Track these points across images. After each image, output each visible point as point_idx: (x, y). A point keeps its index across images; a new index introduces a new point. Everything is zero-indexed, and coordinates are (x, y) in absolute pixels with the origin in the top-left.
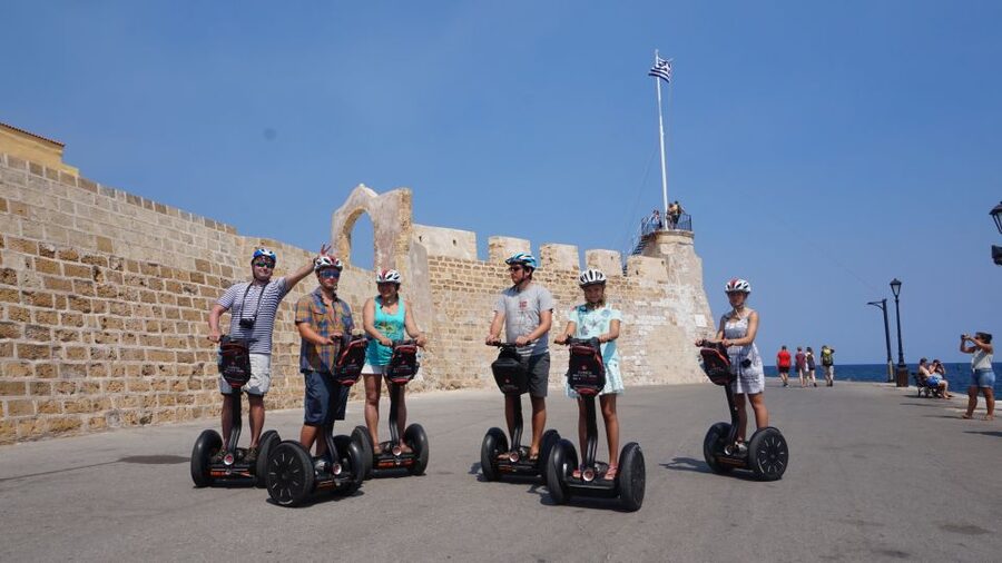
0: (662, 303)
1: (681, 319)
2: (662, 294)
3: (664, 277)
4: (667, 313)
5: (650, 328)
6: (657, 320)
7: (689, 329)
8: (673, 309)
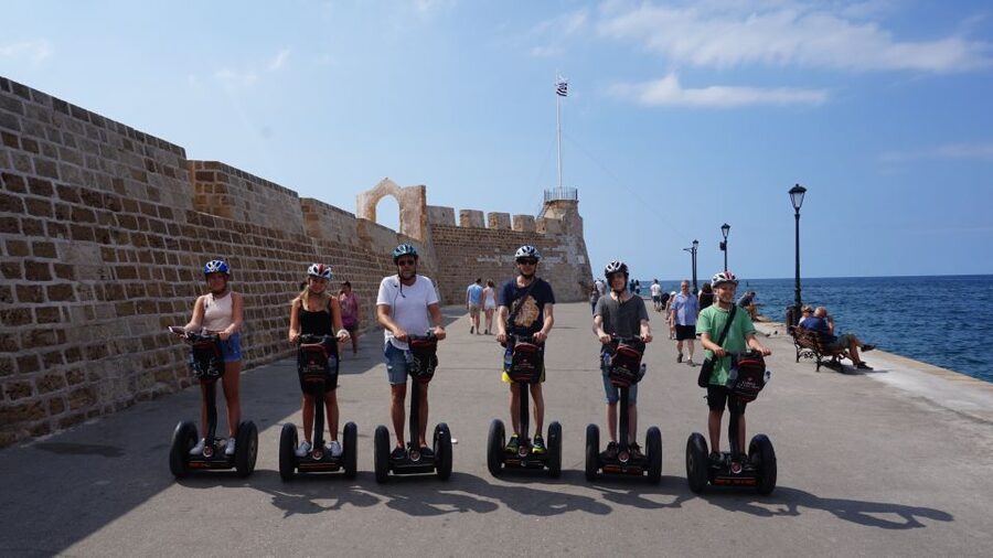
0: (559, 249)
1: (570, 258)
2: (559, 243)
3: (560, 231)
4: (562, 255)
5: (552, 265)
6: (556, 260)
7: (574, 265)
8: (565, 253)
